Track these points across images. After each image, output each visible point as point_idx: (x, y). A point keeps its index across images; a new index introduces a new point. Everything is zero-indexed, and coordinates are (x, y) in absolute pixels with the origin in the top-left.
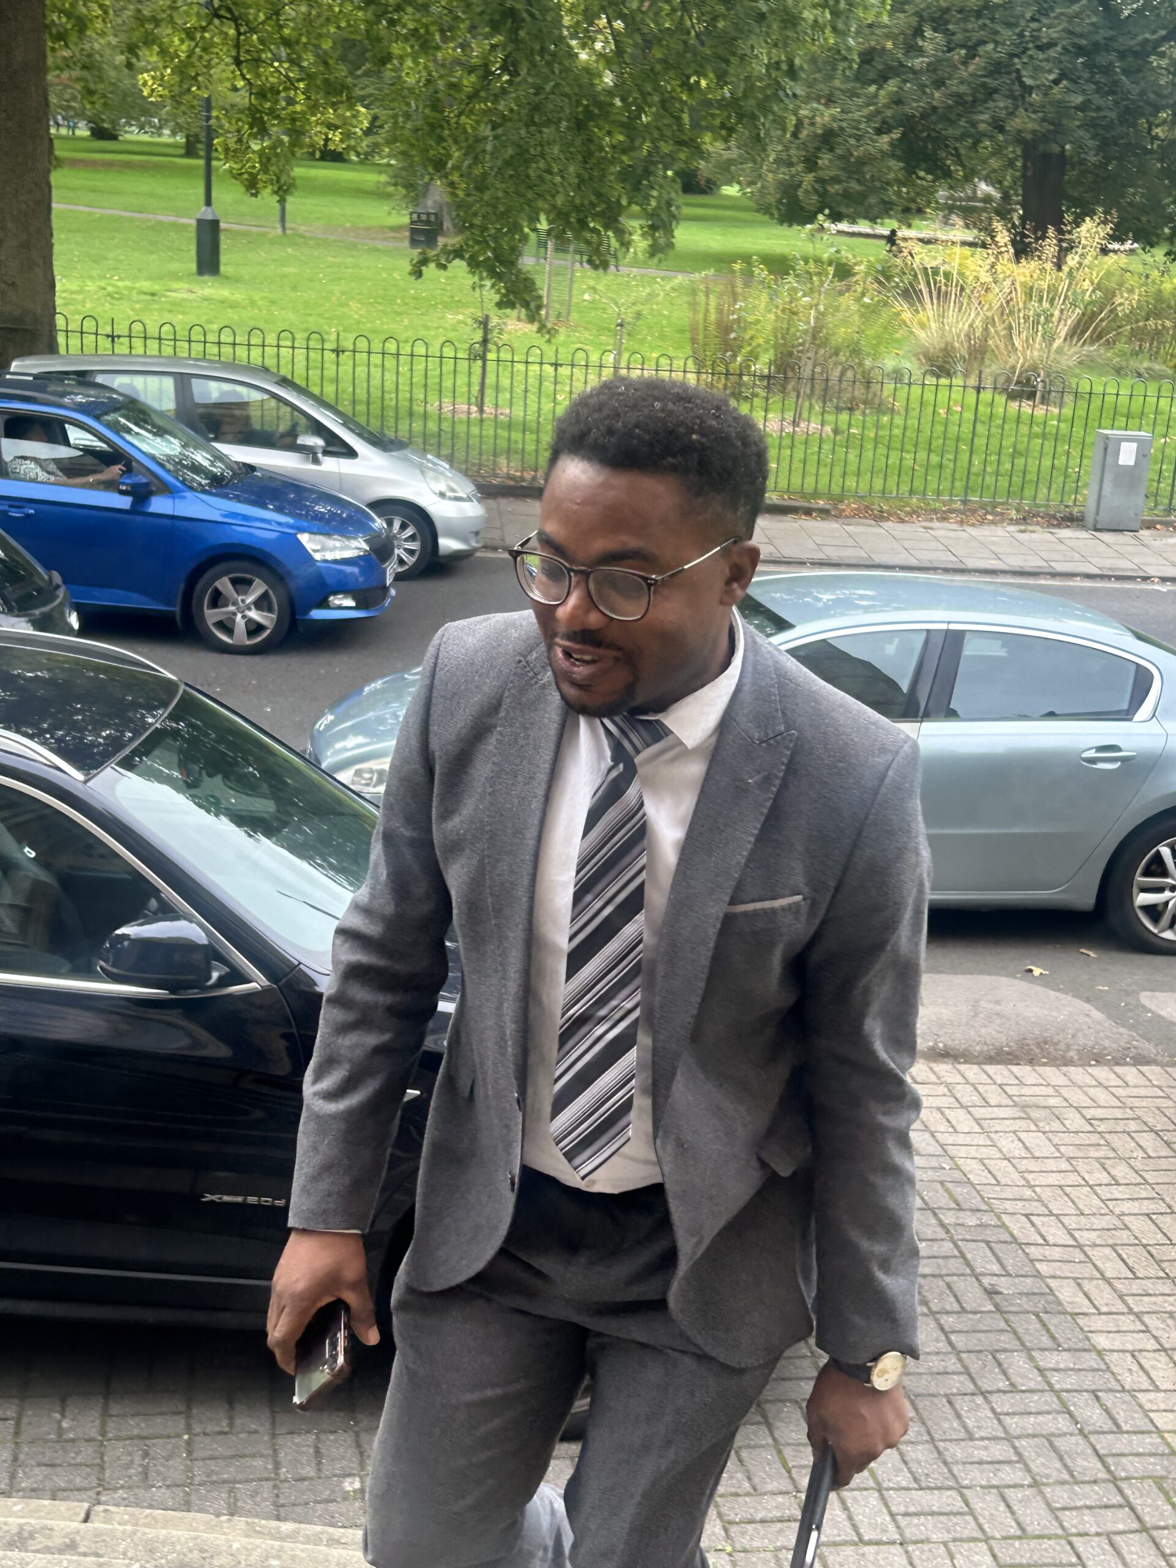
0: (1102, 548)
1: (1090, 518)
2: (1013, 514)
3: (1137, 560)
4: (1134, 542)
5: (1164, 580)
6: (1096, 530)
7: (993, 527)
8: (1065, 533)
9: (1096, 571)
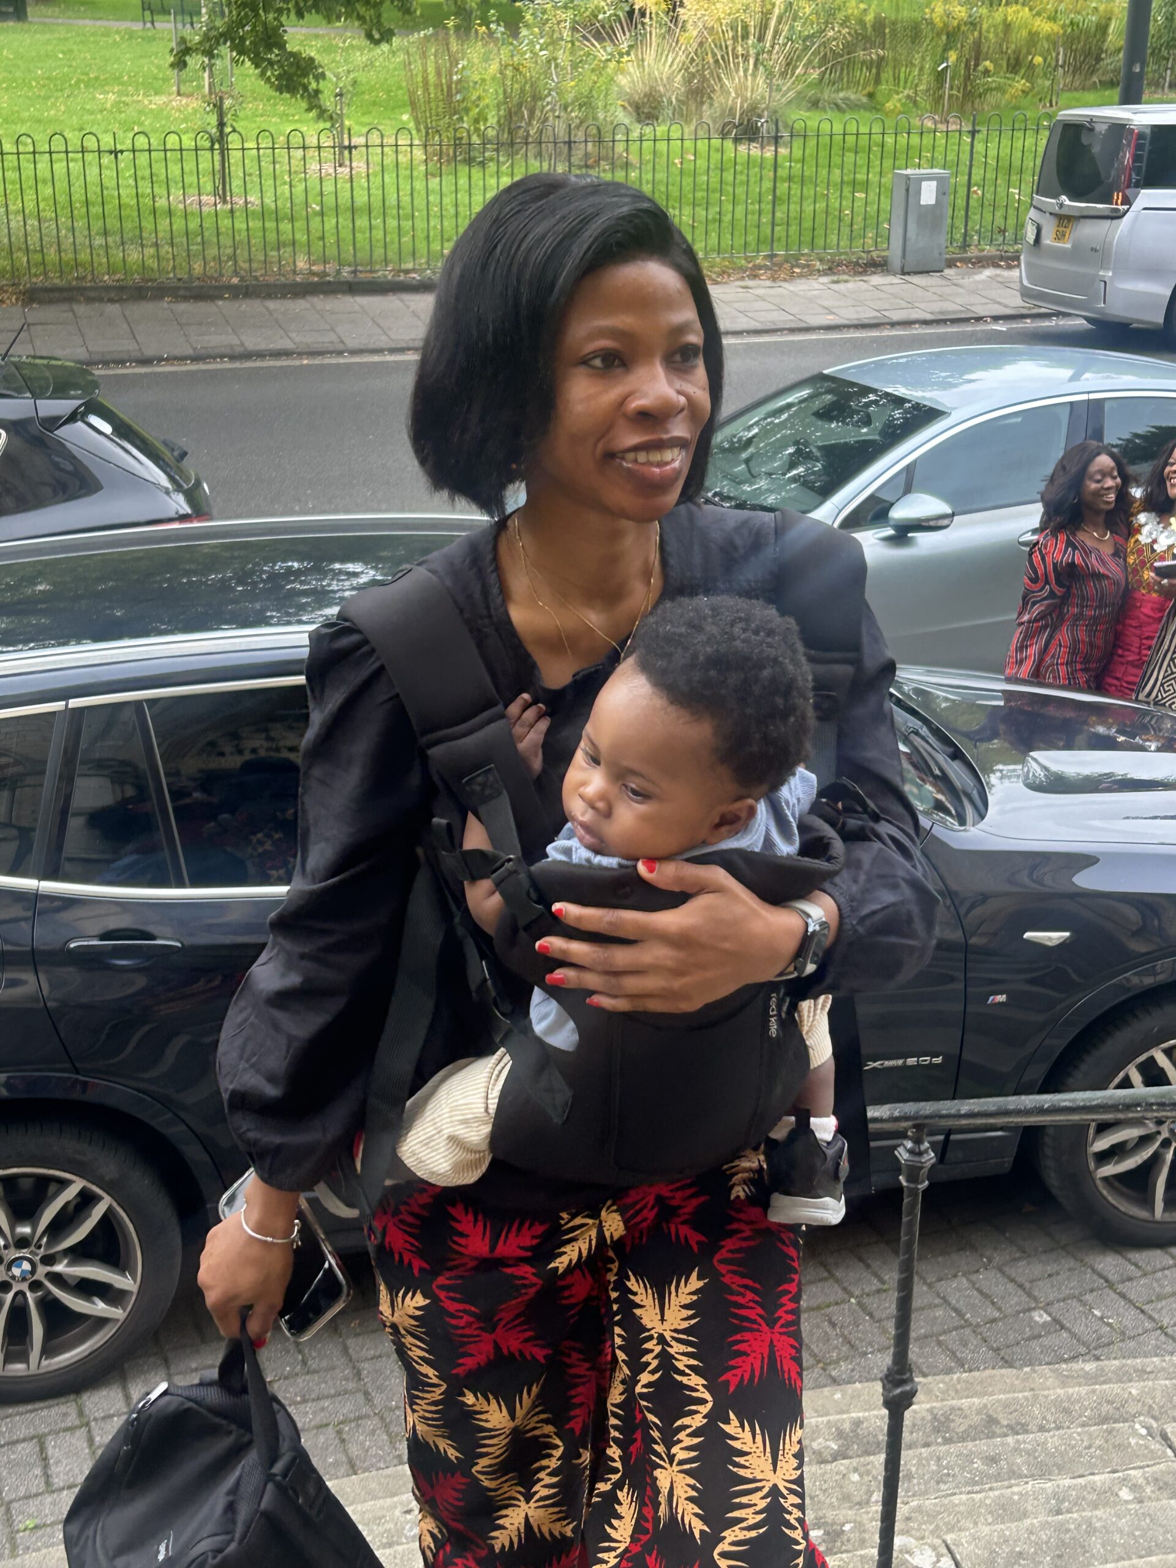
0: (920, 292)
1: (896, 262)
2: (818, 265)
3: (959, 301)
4: (944, 282)
5: (996, 318)
6: (904, 273)
7: (804, 280)
8: (876, 279)
9: (929, 317)
